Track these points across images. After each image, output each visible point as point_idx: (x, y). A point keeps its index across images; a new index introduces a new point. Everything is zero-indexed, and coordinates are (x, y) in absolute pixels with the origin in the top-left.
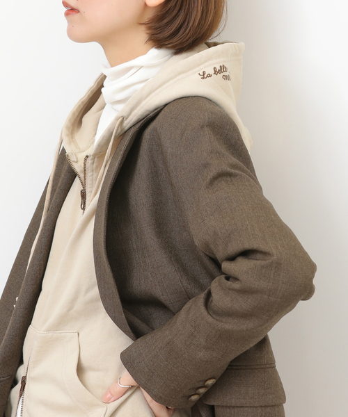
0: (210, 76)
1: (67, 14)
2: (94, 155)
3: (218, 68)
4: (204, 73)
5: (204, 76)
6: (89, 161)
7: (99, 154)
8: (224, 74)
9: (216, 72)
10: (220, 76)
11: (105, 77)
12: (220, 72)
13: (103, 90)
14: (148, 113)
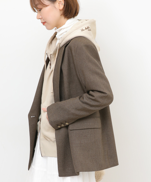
0: (84, 30)
1: (43, 25)
2: (53, 54)
3: (87, 28)
4: (82, 29)
5: (82, 30)
6: (51, 55)
7: (55, 54)
8: (89, 29)
9: (86, 29)
10: (87, 30)
11: (57, 33)
12: (87, 29)
13: (56, 36)
14: (67, 42)
